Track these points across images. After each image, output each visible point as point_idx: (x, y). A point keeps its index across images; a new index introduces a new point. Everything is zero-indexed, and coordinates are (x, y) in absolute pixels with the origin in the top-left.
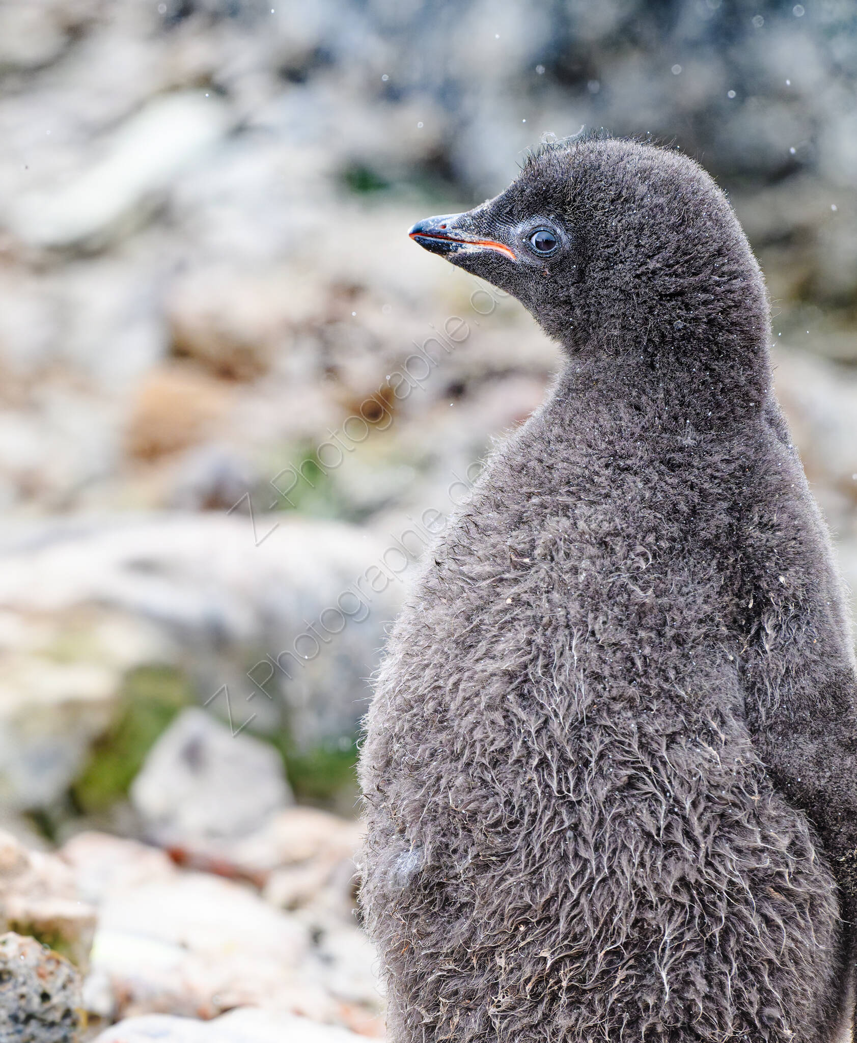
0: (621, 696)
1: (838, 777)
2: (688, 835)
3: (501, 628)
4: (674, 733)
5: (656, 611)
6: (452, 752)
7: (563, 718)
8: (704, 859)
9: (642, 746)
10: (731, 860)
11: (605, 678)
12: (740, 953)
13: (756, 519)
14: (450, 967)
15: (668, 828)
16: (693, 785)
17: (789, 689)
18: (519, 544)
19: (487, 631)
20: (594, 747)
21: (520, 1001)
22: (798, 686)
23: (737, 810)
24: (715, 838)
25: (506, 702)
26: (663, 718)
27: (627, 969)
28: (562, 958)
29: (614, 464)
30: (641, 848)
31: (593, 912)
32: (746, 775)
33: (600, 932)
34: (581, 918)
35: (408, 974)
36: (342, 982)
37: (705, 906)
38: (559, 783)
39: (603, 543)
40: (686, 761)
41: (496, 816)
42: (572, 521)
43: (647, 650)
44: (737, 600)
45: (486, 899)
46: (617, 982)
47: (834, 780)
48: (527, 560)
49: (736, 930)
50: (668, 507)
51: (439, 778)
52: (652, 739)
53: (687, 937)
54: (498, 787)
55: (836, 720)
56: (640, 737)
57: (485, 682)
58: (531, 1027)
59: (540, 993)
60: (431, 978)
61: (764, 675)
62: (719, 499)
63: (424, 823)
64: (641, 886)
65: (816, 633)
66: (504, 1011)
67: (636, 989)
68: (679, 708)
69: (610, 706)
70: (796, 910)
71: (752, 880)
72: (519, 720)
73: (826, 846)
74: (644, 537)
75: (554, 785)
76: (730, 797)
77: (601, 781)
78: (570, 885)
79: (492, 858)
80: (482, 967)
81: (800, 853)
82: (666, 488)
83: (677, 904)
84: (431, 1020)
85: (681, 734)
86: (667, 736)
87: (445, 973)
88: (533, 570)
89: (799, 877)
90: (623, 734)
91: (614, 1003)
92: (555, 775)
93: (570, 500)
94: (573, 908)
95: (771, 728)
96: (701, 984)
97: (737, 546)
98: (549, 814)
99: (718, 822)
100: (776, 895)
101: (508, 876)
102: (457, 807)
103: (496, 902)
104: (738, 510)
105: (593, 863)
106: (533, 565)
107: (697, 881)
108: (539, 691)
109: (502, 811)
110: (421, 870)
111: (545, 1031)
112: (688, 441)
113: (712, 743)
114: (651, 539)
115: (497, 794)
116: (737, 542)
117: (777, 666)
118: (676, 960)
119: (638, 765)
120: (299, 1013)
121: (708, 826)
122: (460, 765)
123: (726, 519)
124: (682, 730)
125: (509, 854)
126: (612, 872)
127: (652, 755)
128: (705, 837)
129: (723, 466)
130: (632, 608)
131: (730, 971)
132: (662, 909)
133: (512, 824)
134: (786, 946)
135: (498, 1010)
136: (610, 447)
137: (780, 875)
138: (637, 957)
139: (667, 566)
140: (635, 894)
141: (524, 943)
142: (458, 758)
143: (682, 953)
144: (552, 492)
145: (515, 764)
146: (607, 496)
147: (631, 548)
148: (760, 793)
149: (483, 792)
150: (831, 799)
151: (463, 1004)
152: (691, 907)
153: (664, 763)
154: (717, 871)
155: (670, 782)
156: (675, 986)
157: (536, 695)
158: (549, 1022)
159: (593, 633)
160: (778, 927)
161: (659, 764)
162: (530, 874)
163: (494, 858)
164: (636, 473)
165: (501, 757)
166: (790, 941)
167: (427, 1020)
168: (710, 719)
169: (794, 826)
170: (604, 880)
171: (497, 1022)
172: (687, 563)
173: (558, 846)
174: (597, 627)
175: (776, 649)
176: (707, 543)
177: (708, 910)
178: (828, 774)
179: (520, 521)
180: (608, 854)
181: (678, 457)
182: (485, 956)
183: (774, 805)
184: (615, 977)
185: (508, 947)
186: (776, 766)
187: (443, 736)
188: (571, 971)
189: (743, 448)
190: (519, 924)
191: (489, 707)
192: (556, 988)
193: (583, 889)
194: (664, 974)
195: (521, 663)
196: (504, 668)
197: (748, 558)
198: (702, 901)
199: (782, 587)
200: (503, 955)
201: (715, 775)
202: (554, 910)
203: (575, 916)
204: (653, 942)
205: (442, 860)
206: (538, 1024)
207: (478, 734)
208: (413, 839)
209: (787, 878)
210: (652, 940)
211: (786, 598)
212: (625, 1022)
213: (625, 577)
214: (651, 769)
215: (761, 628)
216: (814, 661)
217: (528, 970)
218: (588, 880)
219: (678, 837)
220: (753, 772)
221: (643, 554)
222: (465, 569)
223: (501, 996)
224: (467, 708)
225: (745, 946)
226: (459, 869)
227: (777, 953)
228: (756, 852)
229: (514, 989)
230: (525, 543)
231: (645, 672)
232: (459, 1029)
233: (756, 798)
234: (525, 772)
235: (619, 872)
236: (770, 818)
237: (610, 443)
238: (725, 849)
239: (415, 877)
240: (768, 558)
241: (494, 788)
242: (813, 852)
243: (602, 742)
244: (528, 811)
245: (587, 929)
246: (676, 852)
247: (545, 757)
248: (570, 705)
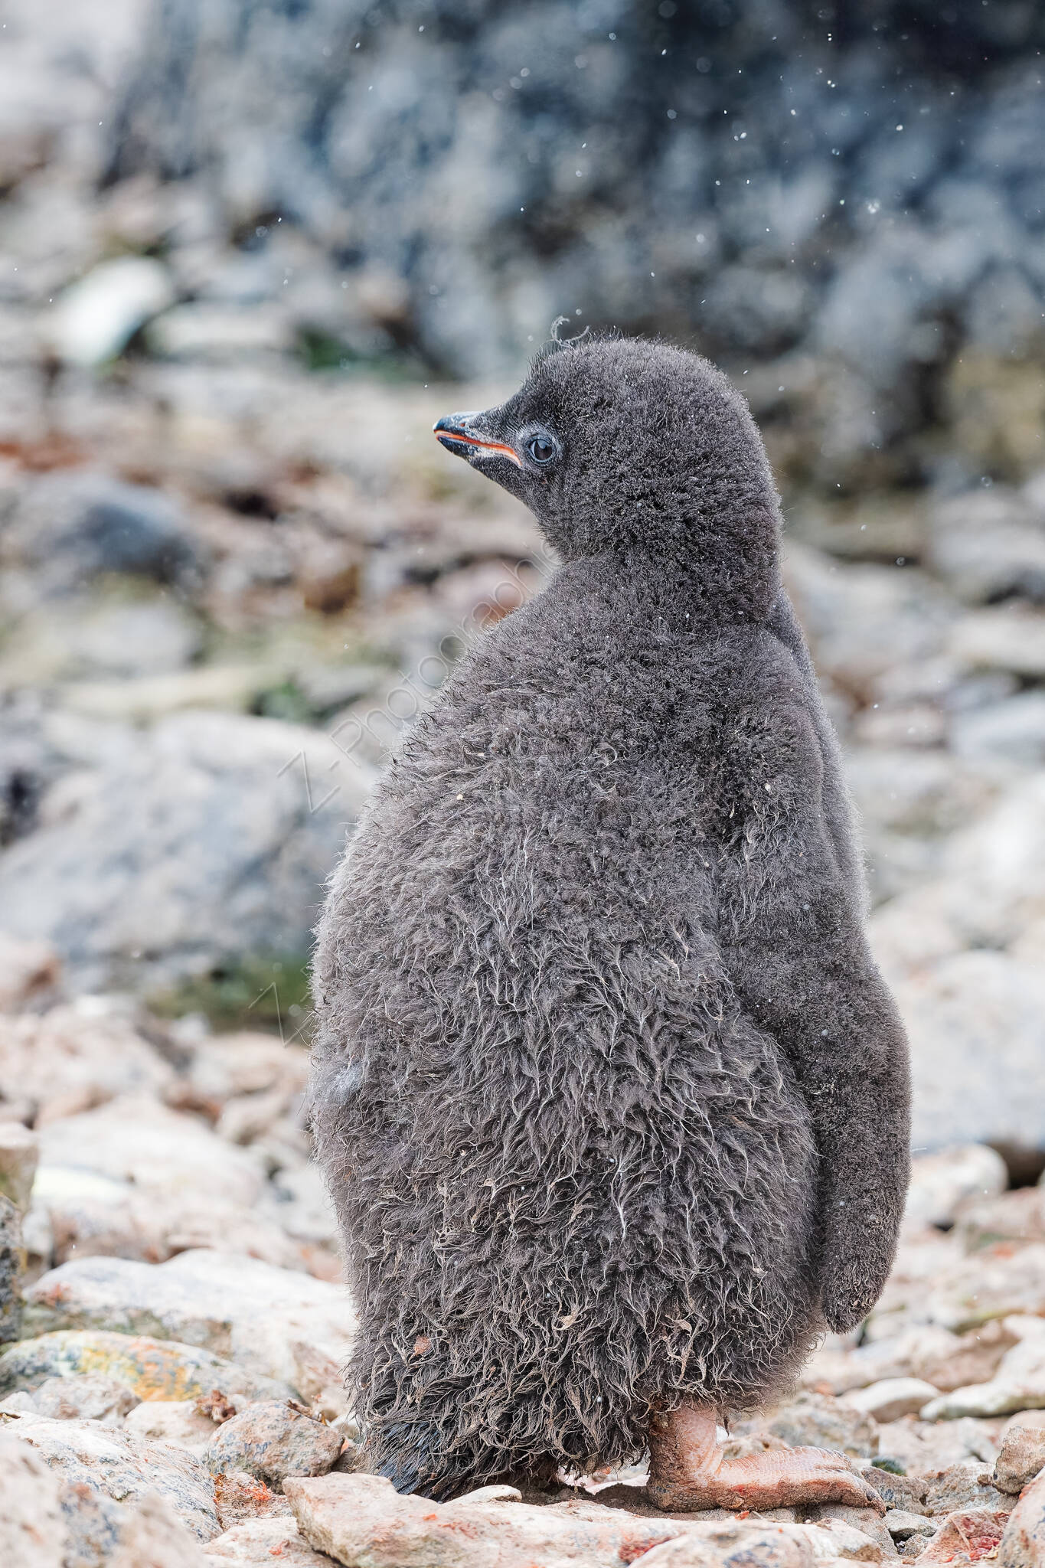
0: (573, 899)
1: (814, 1002)
2: (642, 1056)
3: (450, 826)
4: (630, 942)
5: (618, 810)
6: (391, 958)
7: (510, 921)
8: (660, 1084)
9: (593, 954)
10: (690, 1087)
11: (556, 878)
12: (699, 1185)
13: (744, 722)
14: (392, 1196)
15: (620, 1048)
16: (649, 1000)
17: (768, 903)
18: (474, 737)
19: (435, 828)
20: (540, 956)
21: (465, 1235)
22: (777, 901)
23: (697, 1031)
24: (673, 1061)
25: (450, 904)
26: (619, 924)
27: (583, 1203)
28: (509, 1188)
29: (581, 657)
30: (590, 1069)
31: (539, 1138)
32: (710, 994)
33: (548, 1160)
34: (527, 1145)
35: (350, 1202)
36: (301, 1223)
37: (662, 1137)
38: (501, 993)
39: (565, 739)
40: (642, 972)
41: (433, 1029)
42: (531, 714)
43: (605, 851)
44: (718, 807)
45: (425, 1120)
46: (573, 1217)
47: (810, 1005)
48: (481, 755)
49: (695, 1161)
50: (640, 704)
51: (377, 986)
52: (605, 947)
53: (644, 1169)
54: (438, 997)
55: (819, 941)
56: (591, 945)
57: (427, 882)
58: (480, 1264)
59: (487, 1227)
60: (372, 1208)
61: (741, 886)
62: (699, 700)
63: (362, 1036)
64: (591, 1113)
65: (803, 846)
66: (449, 1246)
67: (595, 1226)
68: (638, 916)
69: (562, 911)
70: (763, 1140)
71: (712, 1109)
72: (461, 923)
73: (799, 1076)
74: (610, 734)
75: (496, 994)
76: (691, 1017)
77: (548, 991)
78: (513, 1107)
79: (430, 1075)
80: (424, 1196)
81: (767, 1082)
82: (637, 683)
83: (630, 1133)
84: (376, 1255)
85: (638, 943)
86: (623, 944)
87: (387, 1203)
88: (489, 765)
89: (763, 1105)
90: (573, 941)
91: (571, 1240)
92: (497, 983)
93: (530, 692)
94: (517, 1134)
95: (744, 943)
96: (660, 1217)
97: (720, 751)
98: (490, 1026)
99: (677, 1044)
100: (741, 1124)
101: (446, 1096)
102: (393, 1018)
103: (435, 1124)
104: (723, 712)
105: (538, 1082)
106: (488, 760)
107: (652, 1108)
108: (485, 892)
109: (440, 1023)
110: (359, 1087)
111: (495, 1269)
112: (662, 638)
113: (674, 956)
114: (618, 735)
115: (436, 1004)
116: (720, 747)
117: (756, 877)
118: (632, 1194)
119: (586, 975)
120: (255, 1255)
121: (665, 1048)
122: (398, 972)
123: (707, 721)
124: (639, 938)
125: (450, 1068)
126: (560, 1096)
127: (604, 964)
128: (662, 1060)
129: (704, 668)
130: (590, 806)
131: (690, 1205)
132: (616, 1138)
133: (451, 1037)
134: (749, 1176)
135: (443, 1244)
136: (577, 640)
137: (742, 1103)
138: (594, 1190)
139: (637, 766)
140: (586, 1120)
141: (467, 1169)
142: (395, 964)
143: (639, 1186)
144: (512, 685)
145: (456, 971)
146: (572, 689)
147: (595, 744)
148: (725, 1013)
149: (420, 1002)
150: (807, 1026)
151: (406, 1237)
152: (647, 1137)
153: (617, 974)
154: (674, 1099)
155: (623, 995)
156: (633, 1222)
157: (483, 896)
158: (500, 1259)
159: (547, 832)
160: (742, 1157)
161: (612, 975)
162: (470, 1093)
163: (433, 1075)
164: (603, 667)
165: (441, 963)
166: (755, 1171)
167: (371, 1255)
168: (674, 929)
169: (761, 1051)
170: (550, 1103)
171: (442, 1258)
172: (661, 765)
173: (500, 1063)
174: (550, 825)
175: (756, 859)
176: (687, 745)
177: (665, 1141)
178: (804, 998)
179: (477, 714)
180: (554, 1073)
181: (652, 655)
182: (427, 1184)
183: (738, 1028)
184: (571, 1212)
185: (449, 1174)
186: (746, 984)
187: (383, 941)
188: (519, 1202)
189: (726, 650)
190: (461, 1148)
191: (431, 909)
192: (504, 1221)
193: (527, 1112)
194: (620, 1210)
195: (467, 861)
196: (448, 866)
197: (731, 764)
198: (658, 1130)
199: (768, 795)
200: (445, 1184)
201: (674, 990)
202: (497, 1134)
203: (520, 1142)
204: (609, 1174)
205: (381, 1077)
206: (487, 1261)
207: (417, 939)
208: (352, 1053)
209: (750, 1107)
210: (607, 1173)
211: (771, 808)
212: (585, 1261)
213: (584, 774)
214: (602, 980)
215: (742, 838)
216: (798, 876)
217: (471, 1200)
218: (533, 1101)
219: (632, 1059)
220: (718, 990)
221: (609, 751)
222: (417, 764)
223: (446, 1230)
224: (408, 910)
225: (705, 1177)
226: (397, 1087)
227: (741, 1185)
228: (717, 1079)
229: (457, 1221)
230: (480, 736)
231: (602, 874)
232: (403, 1266)
233: (720, 1018)
234: (466, 981)
235: (566, 1095)
236: (734, 1041)
237: (578, 635)
238: (683, 1074)
239: (353, 1096)
240: (755, 765)
241: (432, 997)
242: (781, 1081)
243: (550, 948)
244: (468, 1023)
245: (534, 1157)
246: (630, 1076)
247: (488, 964)
248: (516, 909)
